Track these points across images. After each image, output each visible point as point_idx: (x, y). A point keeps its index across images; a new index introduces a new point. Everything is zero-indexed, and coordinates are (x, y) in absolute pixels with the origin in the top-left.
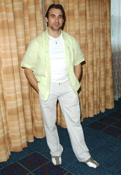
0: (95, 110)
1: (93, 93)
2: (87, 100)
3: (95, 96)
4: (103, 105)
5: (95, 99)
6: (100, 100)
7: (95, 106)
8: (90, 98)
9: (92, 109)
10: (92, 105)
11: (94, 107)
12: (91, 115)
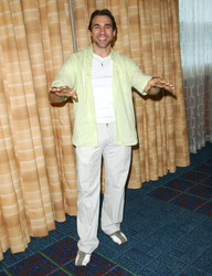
0: (160, 170)
1: (156, 144)
2: (147, 154)
3: (159, 148)
4: (172, 160)
5: (160, 153)
6: (168, 153)
7: (160, 164)
8: (151, 151)
9: (155, 168)
10: (154, 162)
11: (157, 165)
12: (154, 178)
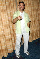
0: (36, 38)
1: (35, 32)
2: (33, 34)
3: (36, 33)
4: (39, 36)
5: (36, 34)
6: (38, 34)
7: (36, 36)
8: (34, 34)
9: (35, 37)
10: (35, 36)
11: (36, 37)
12: (35, 40)
